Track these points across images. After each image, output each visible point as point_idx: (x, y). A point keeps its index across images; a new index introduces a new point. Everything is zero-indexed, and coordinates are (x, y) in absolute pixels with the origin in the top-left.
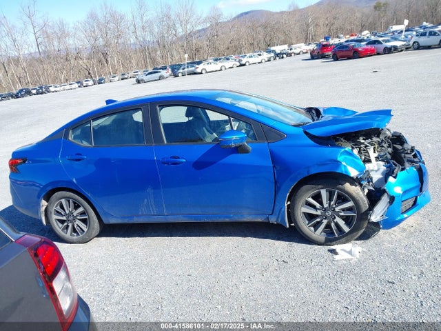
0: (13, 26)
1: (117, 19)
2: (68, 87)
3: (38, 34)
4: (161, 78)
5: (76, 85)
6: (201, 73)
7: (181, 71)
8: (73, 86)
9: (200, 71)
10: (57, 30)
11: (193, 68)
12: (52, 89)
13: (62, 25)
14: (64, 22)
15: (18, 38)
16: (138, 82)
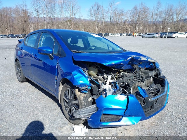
0: (104, 10)
1: (145, 10)
2: (116, 35)
3: (112, 13)
4: (154, 37)
5: (119, 35)
6: (174, 38)
7: (165, 35)
8: (118, 35)
9: (174, 37)
10: (120, 12)
11: (171, 35)
12: (110, 35)
13: (122, 11)
14: (124, 10)
15: (105, 14)
16: (143, 37)
